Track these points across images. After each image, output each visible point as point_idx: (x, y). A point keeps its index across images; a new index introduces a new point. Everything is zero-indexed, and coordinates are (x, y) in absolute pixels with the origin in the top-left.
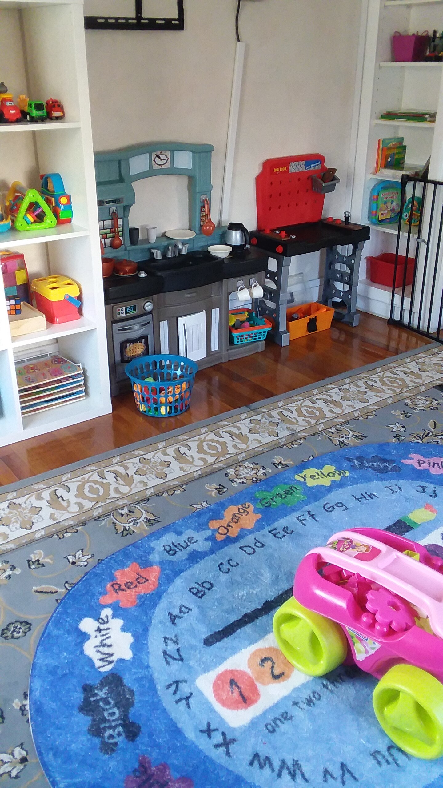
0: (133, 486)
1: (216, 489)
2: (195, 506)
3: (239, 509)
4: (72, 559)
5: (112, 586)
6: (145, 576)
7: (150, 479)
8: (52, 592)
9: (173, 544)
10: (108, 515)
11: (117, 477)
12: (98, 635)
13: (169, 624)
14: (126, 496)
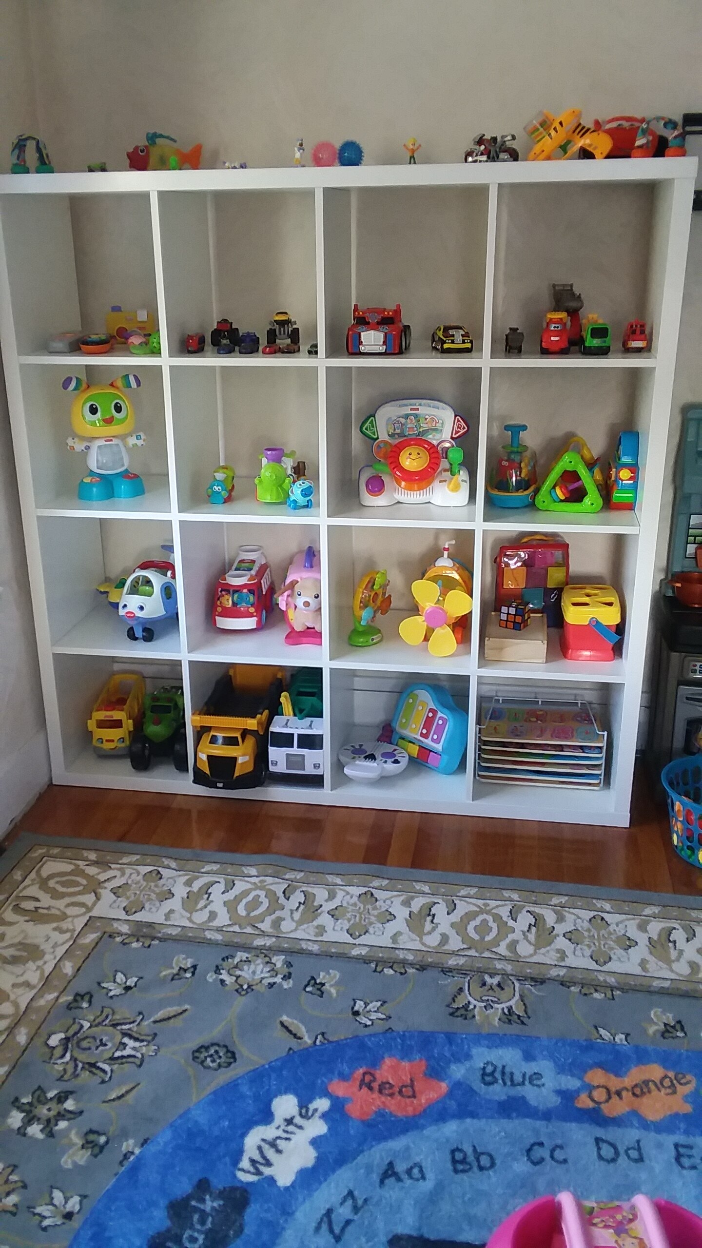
0: (543, 950)
1: (665, 1025)
2: (602, 1031)
3: (666, 1077)
4: (361, 1006)
5: (364, 1074)
6: (416, 1089)
7: (578, 953)
8: (295, 1036)
9: (504, 1067)
10: (465, 974)
11: (534, 926)
12: (283, 1127)
13: (375, 1177)
14: (515, 959)
